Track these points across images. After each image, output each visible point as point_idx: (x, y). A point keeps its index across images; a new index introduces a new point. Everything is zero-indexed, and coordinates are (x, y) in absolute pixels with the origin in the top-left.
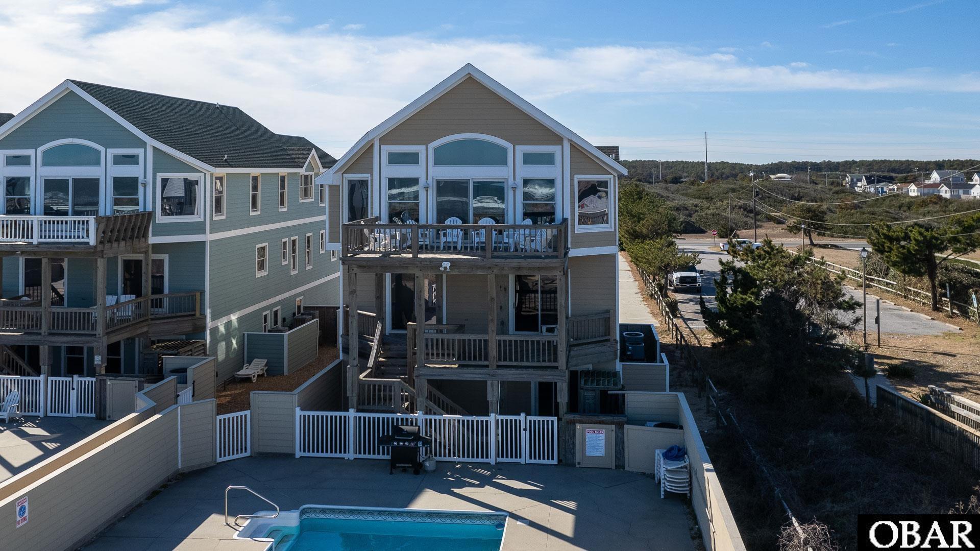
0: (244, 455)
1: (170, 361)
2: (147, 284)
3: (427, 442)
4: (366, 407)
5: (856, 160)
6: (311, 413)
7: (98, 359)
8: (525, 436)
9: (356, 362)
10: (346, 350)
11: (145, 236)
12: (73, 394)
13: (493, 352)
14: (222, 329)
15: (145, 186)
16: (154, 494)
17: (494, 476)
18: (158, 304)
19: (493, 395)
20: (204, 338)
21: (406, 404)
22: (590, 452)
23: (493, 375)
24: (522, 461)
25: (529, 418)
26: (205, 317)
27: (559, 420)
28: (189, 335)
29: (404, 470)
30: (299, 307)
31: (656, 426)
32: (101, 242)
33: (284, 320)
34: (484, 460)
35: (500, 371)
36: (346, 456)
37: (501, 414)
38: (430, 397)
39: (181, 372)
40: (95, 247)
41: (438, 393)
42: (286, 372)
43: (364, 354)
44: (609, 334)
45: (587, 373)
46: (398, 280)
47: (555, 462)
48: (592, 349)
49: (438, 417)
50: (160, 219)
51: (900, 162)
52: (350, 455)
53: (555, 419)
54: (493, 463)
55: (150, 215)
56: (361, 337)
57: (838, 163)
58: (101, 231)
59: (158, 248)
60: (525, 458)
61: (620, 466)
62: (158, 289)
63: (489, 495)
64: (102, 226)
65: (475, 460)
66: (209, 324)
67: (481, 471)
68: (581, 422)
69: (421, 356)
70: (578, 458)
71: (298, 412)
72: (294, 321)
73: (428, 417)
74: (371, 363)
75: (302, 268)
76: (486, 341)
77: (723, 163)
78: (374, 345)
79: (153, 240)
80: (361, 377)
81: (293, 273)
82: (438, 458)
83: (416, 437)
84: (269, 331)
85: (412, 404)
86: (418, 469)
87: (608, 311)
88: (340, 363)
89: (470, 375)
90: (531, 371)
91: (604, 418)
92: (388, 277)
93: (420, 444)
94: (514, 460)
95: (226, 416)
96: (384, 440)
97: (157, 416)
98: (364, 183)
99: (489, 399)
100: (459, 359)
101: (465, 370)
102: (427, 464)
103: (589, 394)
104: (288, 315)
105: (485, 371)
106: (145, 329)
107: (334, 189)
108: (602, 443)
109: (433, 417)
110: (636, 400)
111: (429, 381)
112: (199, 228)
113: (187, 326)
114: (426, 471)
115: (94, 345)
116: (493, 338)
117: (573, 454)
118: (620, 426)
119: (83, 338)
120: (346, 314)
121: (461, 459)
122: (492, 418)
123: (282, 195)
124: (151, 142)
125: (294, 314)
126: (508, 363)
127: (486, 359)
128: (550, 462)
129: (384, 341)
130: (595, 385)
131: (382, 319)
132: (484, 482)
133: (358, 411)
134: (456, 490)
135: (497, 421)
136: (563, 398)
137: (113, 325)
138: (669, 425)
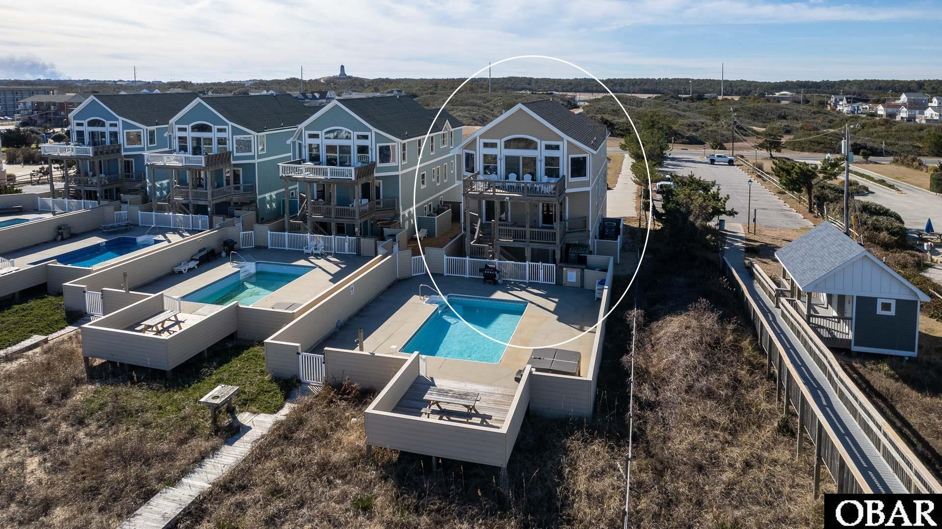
0: (423, 273)
1: (387, 231)
2: (373, 193)
3: (498, 272)
4: (473, 256)
5: (850, 79)
6: (451, 258)
7: (357, 229)
8: (541, 272)
9: (469, 237)
10: (465, 229)
11: (373, 173)
12: (346, 244)
13: (528, 235)
14: (407, 215)
15: (372, 150)
16: (390, 287)
17: (527, 287)
18: (378, 203)
19: (528, 254)
20: (399, 220)
21: (491, 256)
22: (569, 280)
23: (528, 245)
24: (540, 282)
25: (543, 264)
26: (399, 210)
27: (556, 265)
28: (393, 219)
29: (490, 283)
30: (441, 201)
31: (599, 271)
32: (357, 179)
33: (434, 209)
34: (524, 281)
35: (531, 244)
36: (465, 276)
37: (531, 262)
38: (501, 253)
39: (393, 236)
40: (355, 181)
41: (505, 252)
42: (436, 236)
43: (473, 232)
44: (586, 227)
45: (575, 245)
46: (488, 203)
47: (554, 283)
48: (577, 234)
49: (504, 262)
50: (379, 165)
51: (887, 81)
52: (467, 276)
53: (554, 265)
54: (527, 282)
55: (374, 164)
56: (471, 224)
57: (835, 82)
58: (357, 173)
59: (378, 178)
60: (541, 281)
61: (582, 286)
62: (378, 197)
63: (524, 294)
64: (357, 172)
65: (520, 280)
66: (401, 213)
67: (522, 285)
68: (566, 267)
69: (497, 235)
70: (564, 282)
71: (445, 257)
72: (438, 211)
73: (500, 262)
74: (476, 237)
75: (442, 181)
76: (525, 231)
77: (742, 81)
78: (477, 228)
79: (376, 175)
80: (472, 243)
81: (438, 185)
82: (504, 279)
83: (495, 269)
84: (428, 216)
85: (493, 256)
86: (495, 283)
87: (585, 217)
88: (462, 236)
89: (518, 245)
90: (544, 244)
91: (575, 266)
92: (484, 201)
93: (496, 273)
94: (537, 281)
95: (415, 257)
96: (481, 270)
97: (390, 257)
98: (472, 155)
99: (526, 255)
100: (513, 238)
101: (516, 243)
102: (499, 281)
103: (573, 255)
104: (436, 208)
105: (524, 243)
106: (374, 215)
107: (459, 156)
108: (575, 276)
109: (502, 262)
110: (591, 259)
111: (501, 246)
112: (396, 169)
113: (392, 214)
114: (498, 284)
115: (355, 223)
116: (528, 230)
117: (562, 280)
118: (583, 270)
119: (350, 220)
120: (465, 213)
121: (514, 280)
122: (527, 263)
123: (432, 146)
124: (374, 130)
125: (439, 206)
126: (534, 241)
127: (525, 238)
128: (552, 283)
129: (481, 227)
130: (575, 251)
131: (481, 217)
132: (522, 289)
133: (470, 257)
134: (510, 292)
135: (529, 265)
136: (558, 257)
137: (363, 214)
138: (605, 270)
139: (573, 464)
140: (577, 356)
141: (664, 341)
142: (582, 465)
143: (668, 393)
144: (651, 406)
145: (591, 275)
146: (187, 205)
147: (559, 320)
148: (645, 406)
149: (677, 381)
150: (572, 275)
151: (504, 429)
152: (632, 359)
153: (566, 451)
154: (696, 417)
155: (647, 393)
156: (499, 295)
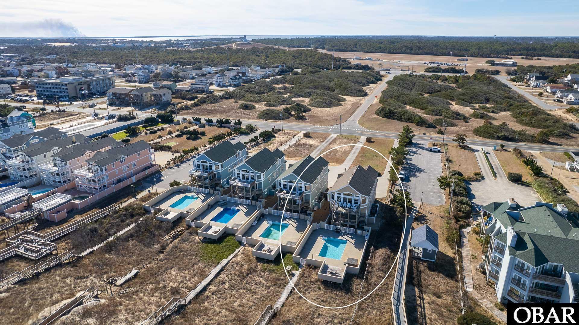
0: (319, 228)
7: (299, 212)
12: (296, 215)
15: (303, 187)
16: (312, 233)
20: (310, 206)
22: (359, 234)
25: (352, 229)
29: (338, 234)
30: (321, 193)
35: (349, 223)
39: (310, 214)
41: (342, 224)
42: (320, 208)
44: (365, 216)
45: (362, 221)
47: (355, 234)
48: (362, 218)
49: (342, 227)
50: (305, 192)
52: (331, 230)
53: (355, 229)
54: (348, 234)
61: (361, 236)
63: (346, 237)
65: (346, 233)
66: (311, 204)
68: (358, 230)
69: (340, 220)
70: (357, 234)
71: (326, 224)
73: (340, 227)
75: (321, 186)
79: (304, 194)
80: (333, 221)
81: (320, 188)
82: (342, 233)
84: (318, 202)
85: (339, 225)
87: (365, 214)
88: (330, 216)
89: (345, 223)
90: (352, 224)
91: (361, 229)
93: (340, 230)
94: (350, 234)
95: (318, 224)
96: (335, 229)
97: (312, 226)
99: (348, 226)
100: (344, 221)
103: (360, 226)
105: (347, 222)
106: (303, 206)
112: (310, 192)
113: (308, 205)
114: (340, 234)
115: (299, 210)
118: (362, 231)
119: (297, 209)
121: (344, 233)
122: (348, 228)
124: (304, 182)
125: (320, 195)
133: (333, 225)
134: (343, 237)
136: (356, 227)
138: (368, 231)
139: (353, 283)
140: (357, 260)
141: (377, 256)
142: (355, 283)
143: (374, 269)
144: (370, 272)
145: (365, 233)
146: (243, 197)
147: (355, 247)
148: (368, 272)
149: (377, 267)
150: (359, 232)
151: (342, 278)
152: (368, 262)
153: (353, 281)
154: (378, 275)
155: (370, 270)
156: (340, 238)
